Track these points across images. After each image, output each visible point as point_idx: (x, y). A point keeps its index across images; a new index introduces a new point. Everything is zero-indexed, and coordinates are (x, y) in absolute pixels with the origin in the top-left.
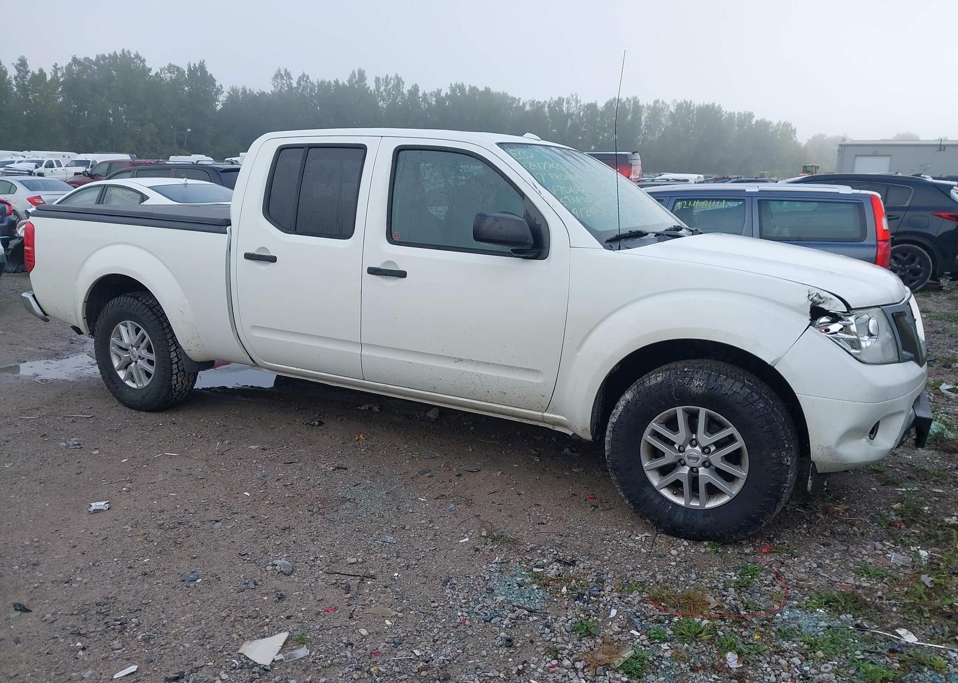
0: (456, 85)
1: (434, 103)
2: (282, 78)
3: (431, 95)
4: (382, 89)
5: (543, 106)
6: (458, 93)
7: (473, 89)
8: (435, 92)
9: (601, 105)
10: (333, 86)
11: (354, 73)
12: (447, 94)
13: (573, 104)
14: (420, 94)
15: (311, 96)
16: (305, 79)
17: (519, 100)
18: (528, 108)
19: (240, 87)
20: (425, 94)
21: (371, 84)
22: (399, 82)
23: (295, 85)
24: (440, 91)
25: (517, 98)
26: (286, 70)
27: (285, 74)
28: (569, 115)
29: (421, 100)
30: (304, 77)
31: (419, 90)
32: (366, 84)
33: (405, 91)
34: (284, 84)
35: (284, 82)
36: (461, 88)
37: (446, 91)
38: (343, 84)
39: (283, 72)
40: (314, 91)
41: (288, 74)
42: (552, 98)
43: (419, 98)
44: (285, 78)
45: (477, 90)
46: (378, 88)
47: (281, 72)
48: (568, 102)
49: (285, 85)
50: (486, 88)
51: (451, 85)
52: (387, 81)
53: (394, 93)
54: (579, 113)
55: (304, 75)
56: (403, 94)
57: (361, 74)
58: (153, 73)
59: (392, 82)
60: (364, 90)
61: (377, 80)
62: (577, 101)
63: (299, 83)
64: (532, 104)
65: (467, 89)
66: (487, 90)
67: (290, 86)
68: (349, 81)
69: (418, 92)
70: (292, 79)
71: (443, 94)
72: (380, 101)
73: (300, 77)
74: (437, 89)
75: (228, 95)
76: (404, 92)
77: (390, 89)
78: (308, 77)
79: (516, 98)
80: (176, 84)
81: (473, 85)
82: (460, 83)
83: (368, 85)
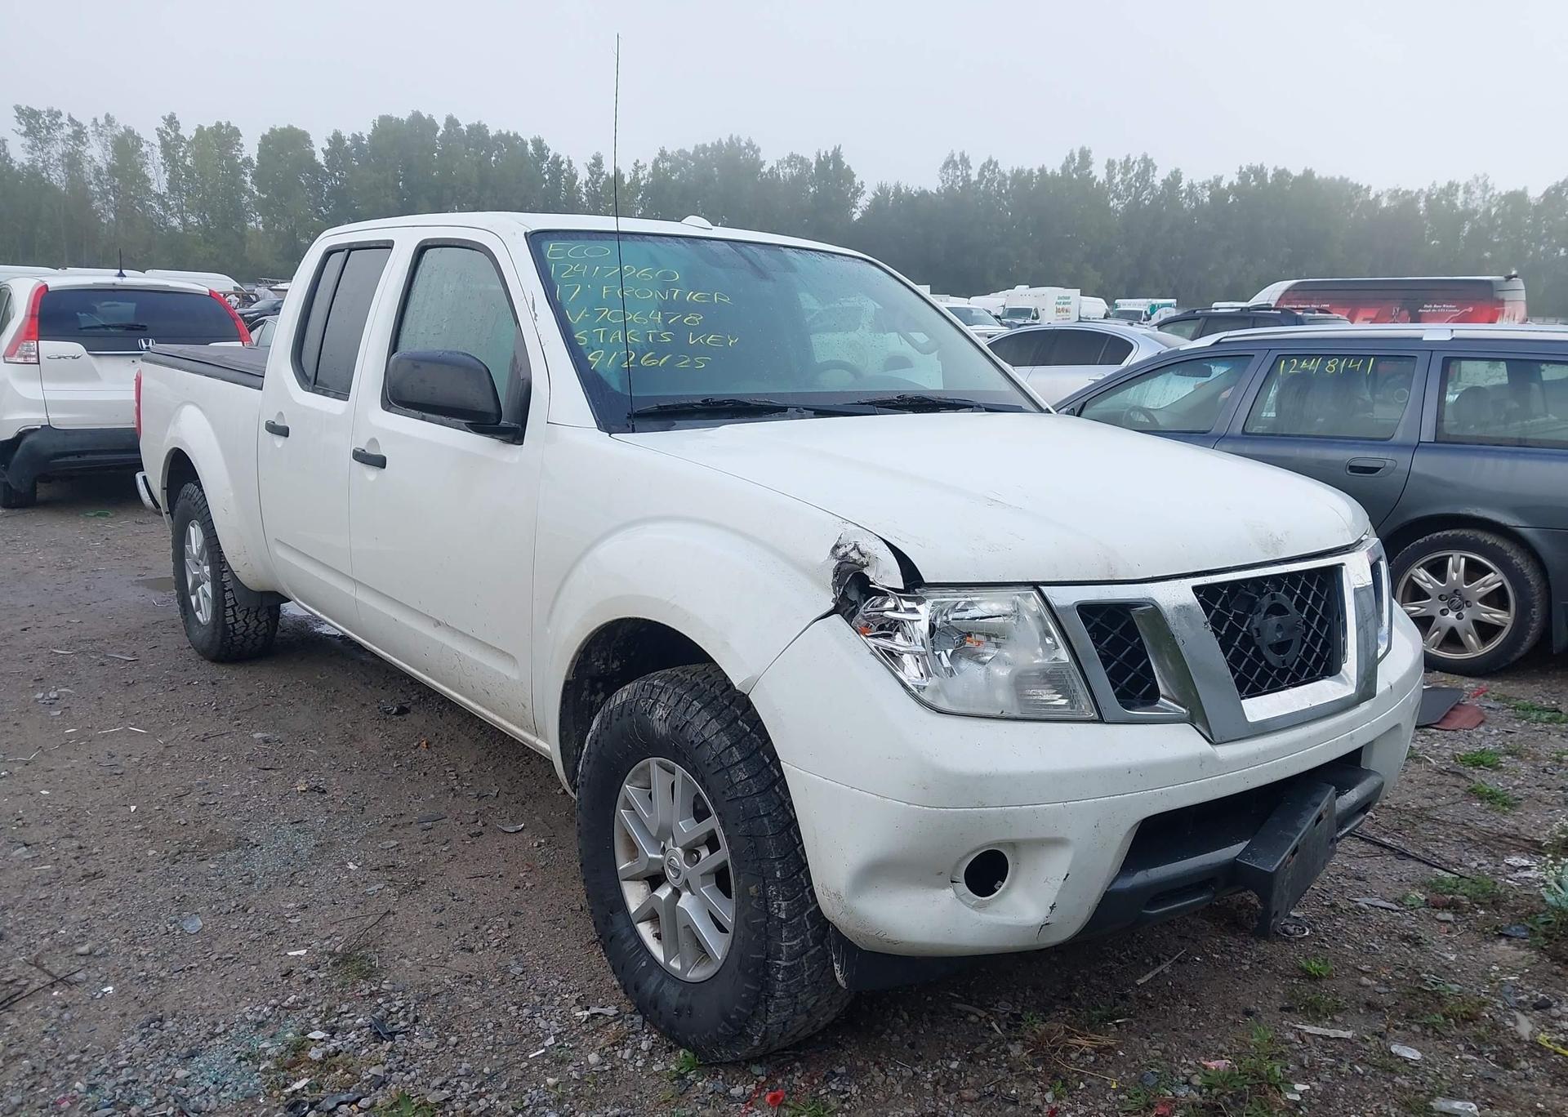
0: (1250, 169)
1: (1207, 200)
2: (955, 167)
3: (1203, 186)
4: (1118, 179)
5: (1416, 199)
6: (1253, 181)
7: (1281, 174)
8: (1210, 181)
9: (1535, 193)
10: (1036, 177)
11: (1072, 156)
12: (1231, 184)
13: (1478, 193)
14: (1184, 185)
15: (999, 193)
16: (991, 168)
17: (1369, 189)
18: (1384, 203)
19: (891, 184)
20: (1191, 186)
21: (1099, 173)
22: (1148, 165)
23: (974, 177)
24: (1218, 180)
25: (1365, 187)
26: (962, 155)
27: (960, 160)
28: (1468, 214)
29: (1183, 195)
30: (991, 165)
31: (1181, 179)
32: (1090, 173)
33: (1158, 182)
34: (958, 176)
35: (959, 173)
36: (1259, 173)
37: (1230, 178)
38: (1053, 172)
39: (957, 158)
40: (1005, 185)
41: (965, 161)
42: (1434, 185)
43: (1181, 192)
44: (960, 166)
45: (1289, 175)
46: (1111, 177)
47: (955, 158)
48: (1467, 190)
49: (960, 179)
50: (1306, 171)
51: (1241, 168)
52: (1127, 166)
53: (1138, 185)
54: (1489, 210)
55: (990, 161)
56: (1153, 187)
57: (1085, 155)
58: (765, 169)
59: (1136, 167)
60: (1088, 180)
61: (1111, 164)
62: (1486, 188)
63: (981, 174)
64: (1394, 195)
65: (1270, 173)
66: (1308, 174)
67: (966, 179)
68: (1064, 168)
69: (1180, 182)
70: (971, 168)
71: (1224, 184)
72: (1112, 199)
73: (984, 165)
74: (1214, 177)
75: (874, 197)
76: (1155, 183)
77: (1131, 179)
78: (996, 164)
79: (1362, 186)
80: (798, 182)
81: (1280, 168)
82: (1256, 164)
83: (1093, 174)
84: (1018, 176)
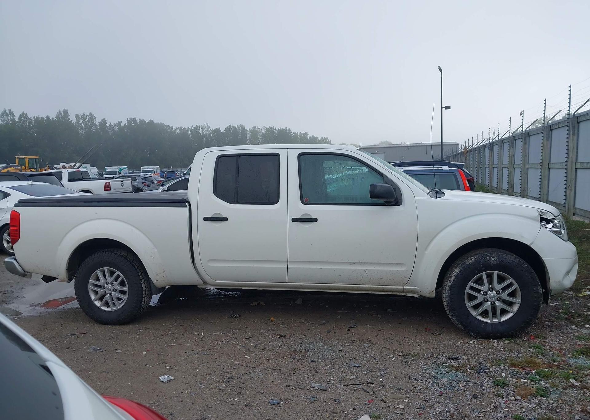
0: (131, 119)
1: (117, 130)
2: (7, 115)
3: (115, 125)
4: (81, 121)
5: (188, 131)
6: (133, 124)
7: (142, 121)
8: (117, 123)
9: (222, 129)
10: (45, 120)
11: (60, 112)
12: (125, 124)
13: (206, 129)
14: (108, 124)
15: (30, 127)
16: (24, 116)
17: (172, 127)
18: (178, 131)
20: (110, 125)
21: (73, 119)
22: (92, 117)
23: (17, 120)
24: (120, 123)
25: (171, 126)
26: (10, 110)
27: (9, 113)
28: (204, 136)
29: (108, 128)
30: (23, 115)
31: (106, 122)
32: (69, 119)
33: (97, 123)
34: (9, 119)
35: (9, 118)
36: (135, 120)
37: (124, 122)
38: (53, 119)
39: (7, 112)
40: (32, 123)
41: (11, 113)
42: (192, 126)
43: (107, 127)
44: (9, 115)
45: (145, 121)
46: (78, 121)
47: (6, 112)
48: (202, 128)
49: (10, 120)
50: (150, 120)
51: (128, 119)
52: (84, 116)
53: (89, 124)
54: (210, 134)
55: (23, 113)
56: (96, 125)
57: (66, 112)
59: (88, 118)
60: (69, 123)
61: (77, 116)
62: (208, 128)
63: (20, 118)
64: (181, 129)
65: (138, 121)
66: (151, 121)
67: (14, 120)
68: (57, 117)
70: (15, 116)
71: (123, 124)
72: (80, 130)
73: (21, 115)
74: (118, 122)
76: (96, 123)
77: (87, 122)
78: (26, 115)
81: (142, 119)
82: (133, 117)
83: (71, 120)
84: (37, 119)
